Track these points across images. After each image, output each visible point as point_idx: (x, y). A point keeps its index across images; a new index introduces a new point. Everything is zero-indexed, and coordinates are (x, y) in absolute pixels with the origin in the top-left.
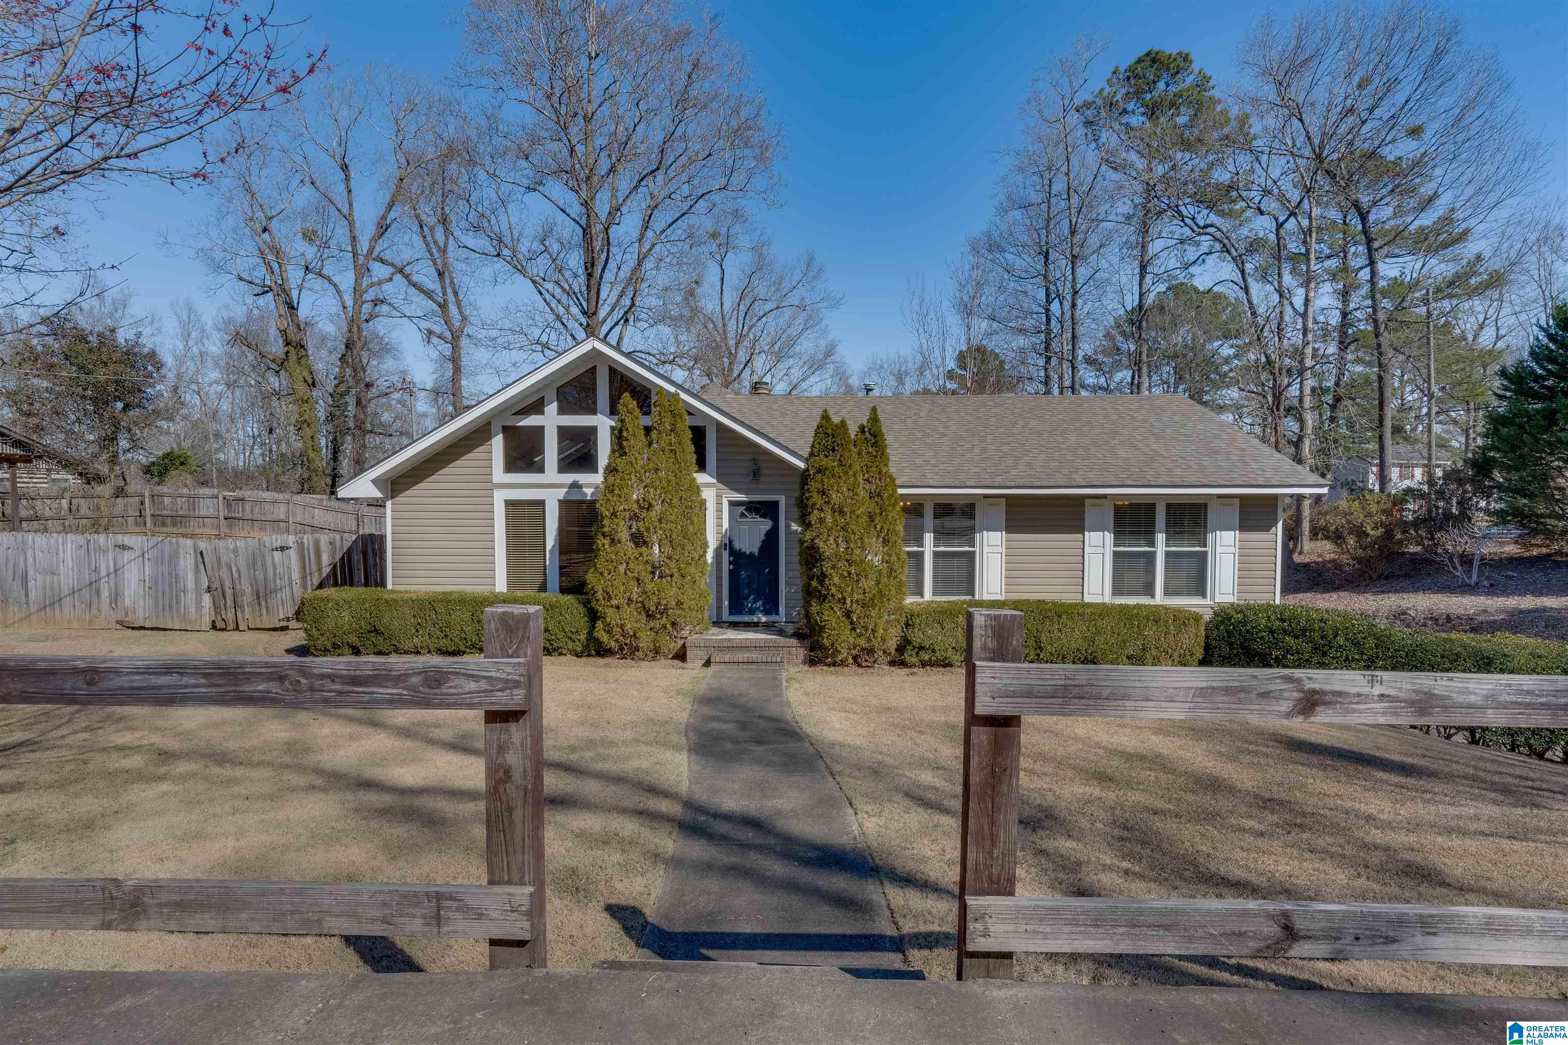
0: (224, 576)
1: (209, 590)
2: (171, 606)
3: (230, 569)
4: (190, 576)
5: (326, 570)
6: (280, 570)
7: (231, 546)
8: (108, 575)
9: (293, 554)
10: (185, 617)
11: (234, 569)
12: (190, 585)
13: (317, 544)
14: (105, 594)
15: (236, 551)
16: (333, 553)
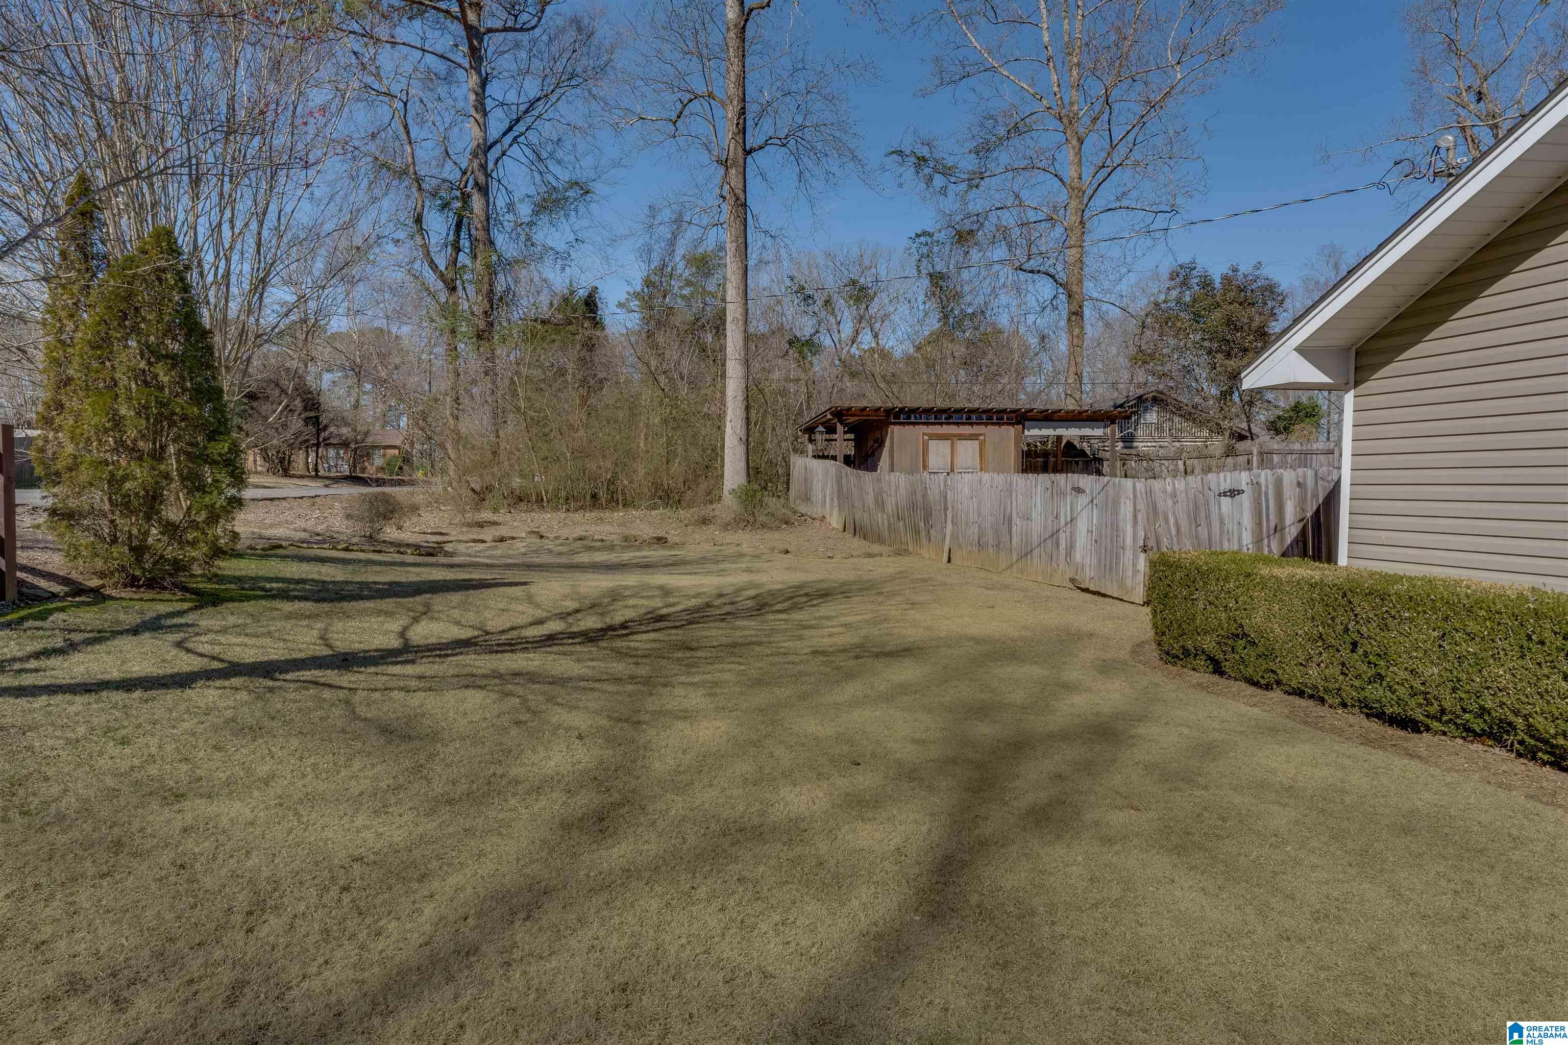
0: (1160, 531)
1: (1145, 549)
2: (1111, 569)
3: (1167, 521)
4: (1129, 529)
5: (1292, 532)
6: (1229, 526)
7: (1169, 488)
8: (1066, 524)
9: (1245, 500)
10: (1122, 583)
11: (1172, 521)
12: (1129, 541)
13: (1279, 483)
14: (1063, 545)
15: (1174, 495)
16: (1302, 501)
